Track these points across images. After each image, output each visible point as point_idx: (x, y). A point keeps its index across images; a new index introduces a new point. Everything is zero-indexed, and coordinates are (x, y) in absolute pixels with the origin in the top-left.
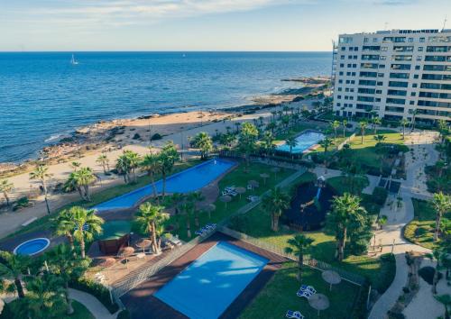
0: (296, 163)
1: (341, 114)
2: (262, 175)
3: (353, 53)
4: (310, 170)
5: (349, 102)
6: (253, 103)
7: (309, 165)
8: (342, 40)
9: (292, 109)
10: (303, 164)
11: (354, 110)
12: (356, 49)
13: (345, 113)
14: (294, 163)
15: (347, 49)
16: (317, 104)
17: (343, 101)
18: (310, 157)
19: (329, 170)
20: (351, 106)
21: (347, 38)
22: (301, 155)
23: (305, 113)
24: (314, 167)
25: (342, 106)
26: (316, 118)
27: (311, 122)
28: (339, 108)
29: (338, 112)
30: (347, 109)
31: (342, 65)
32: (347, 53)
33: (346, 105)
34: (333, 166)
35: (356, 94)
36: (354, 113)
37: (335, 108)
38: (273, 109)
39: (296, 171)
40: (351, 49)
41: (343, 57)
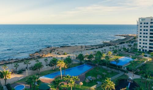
0: (119, 70)
1: (141, 50)
2: (103, 73)
3: (146, 25)
4: (125, 74)
5: (145, 45)
7: (125, 72)
8: (140, 20)
9: (119, 47)
10: (122, 71)
11: (148, 49)
12: (147, 23)
13: (143, 50)
15: (143, 23)
16: (130, 46)
17: (142, 45)
18: (126, 68)
19: (134, 75)
20: (146, 47)
21: (143, 19)
22: (121, 67)
23: (124, 49)
24: (127, 73)
25: (142, 47)
26: (129, 51)
27: (127, 53)
28: (140, 48)
29: (140, 50)
30: (145, 49)
31: (141, 30)
32: (143, 25)
33: (144, 47)
34: (137, 73)
35: (148, 42)
36: (148, 50)
37: (138, 48)
38: (110, 47)
39: (119, 73)
40: (145, 23)
41: (141, 27)
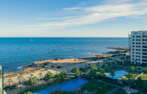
1: (135, 63)
2: (100, 88)
3: (138, 38)
4: (122, 88)
5: (138, 58)
6: (95, 56)
7: (121, 85)
8: (133, 33)
9: (112, 60)
10: (119, 84)
12: (140, 37)
13: (137, 63)
14: (114, 83)
15: (135, 37)
16: (123, 58)
17: (135, 58)
18: (121, 82)
19: (131, 89)
20: (139, 60)
21: (135, 33)
22: (117, 80)
23: (118, 62)
24: (124, 87)
25: (135, 60)
26: (123, 64)
27: (121, 66)
28: (133, 61)
29: (133, 62)
30: (138, 61)
31: (134, 43)
32: (135, 38)
33: (137, 60)
34: (133, 87)
35: (141, 55)
36: (141, 63)
37: (132, 61)
38: (104, 59)
39: (115, 87)
40: (137, 37)
41: (134, 40)
